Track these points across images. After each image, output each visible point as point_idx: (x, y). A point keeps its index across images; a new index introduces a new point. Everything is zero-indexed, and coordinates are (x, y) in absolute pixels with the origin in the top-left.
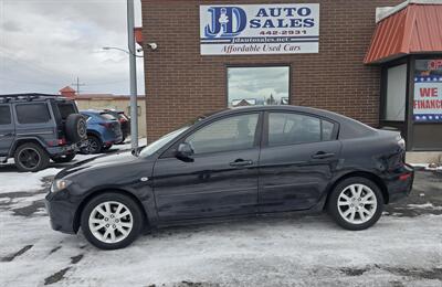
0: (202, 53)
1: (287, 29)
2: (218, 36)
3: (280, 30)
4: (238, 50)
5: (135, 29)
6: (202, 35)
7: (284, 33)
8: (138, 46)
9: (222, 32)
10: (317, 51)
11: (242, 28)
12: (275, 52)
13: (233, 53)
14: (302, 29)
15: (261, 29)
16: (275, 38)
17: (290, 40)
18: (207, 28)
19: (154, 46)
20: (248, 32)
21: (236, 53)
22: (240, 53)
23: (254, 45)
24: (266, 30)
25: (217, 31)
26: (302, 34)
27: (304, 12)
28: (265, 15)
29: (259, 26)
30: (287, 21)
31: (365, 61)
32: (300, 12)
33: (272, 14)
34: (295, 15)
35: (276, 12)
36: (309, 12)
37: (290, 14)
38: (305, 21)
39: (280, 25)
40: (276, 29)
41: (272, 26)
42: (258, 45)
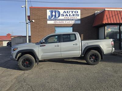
0: (48, 23)
3: (70, 17)
4: (58, 22)
5: (28, 16)
6: (48, 18)
7: (71, 18)
10: (80, 23)
11: (59, 16)
12: (68, 23)
13: (56, 23)
15: (64, 17)
16: (68, 19)
17: (72, 20)
18: (49, 16)
20: (61, 17)
21: (57, 23)
22: (59, 23)
23: (62, 21)
24: (66, 17)
25: (52, 17)
26: (76, 18)
27: (76, 12)
28: (66, 13)
29: (64, 16)
30: (72, 14)
31: (93, 26)
32: (75, 12)
33: (67, 13)
34: (74, 13)
35: (68, 12)
36: (77, 12)
37: (72, 13)
38: (77, 15)
39: (70, 16)
40: (69, 17)
41: (67, 16)
42: (64, 21)
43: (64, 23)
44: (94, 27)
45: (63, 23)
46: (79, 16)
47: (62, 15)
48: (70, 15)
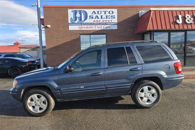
0: (70, 29)
1: (105, 20)
2: (76, 22)
3: (102, 20)
4: (85, 28)
5: (41, 19)
6: (70, 22)
8: (42, 26)
9: (78, 20)
10: (116, 28)
11: (86, 19)
12: (100, 29)
13: (82, 29)
14: (110, 19)
16: (100, 23)
17: (105, 24)
19: (49, 26)
20: (88, 21)
23: (91, 26)
24: (96, 20)
25: (76, 20)
26: (110, 22)
27: (111, 12)
28: (95, 14)
29: (93, 18)
30: (104, 16)
31: (136, 32)
32: (109, 13)
33: (98, 13)
34: (107, 14)
35: (100, 13)
36: (113, 12)
37: (105, 13)
38: (111, 16)
39: (102, 18)
40: (100, 19)
41: (98, 18)
43: (94, 29)
44: (137, 34)
45: (92, 29)
46: (114, 18)
47: (90, 16)
48: (102, 16)
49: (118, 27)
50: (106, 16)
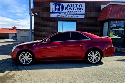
0: (51, 17)
1: (76, 11)
12: (72, 17)
17: (76, 14)
19: (37, 14)
22: (62, 17)
24: (69, 11)
26: (80, 12)
31: (98, 21)
38: (81, 8)
42: (67, 15)
46: (83, 10)
47: (65, 8)
48: (74, 8)
49: (85, 17)
50: (77, 8)
